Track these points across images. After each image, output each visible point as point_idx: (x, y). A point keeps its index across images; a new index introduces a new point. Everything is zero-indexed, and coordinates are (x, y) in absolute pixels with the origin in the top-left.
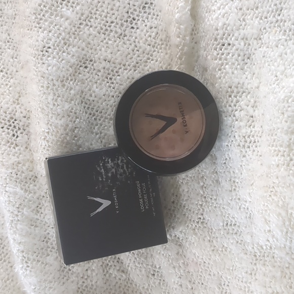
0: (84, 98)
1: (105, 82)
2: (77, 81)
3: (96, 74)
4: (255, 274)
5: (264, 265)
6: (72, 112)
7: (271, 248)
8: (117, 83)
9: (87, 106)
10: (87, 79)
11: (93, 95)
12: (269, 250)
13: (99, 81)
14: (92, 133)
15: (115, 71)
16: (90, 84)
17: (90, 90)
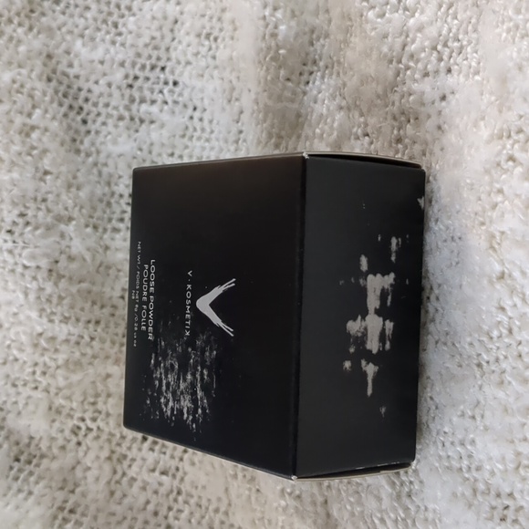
0: (54, 72)
1: (103, 32)
2: (35, 30)
3: (81, 16)
4: (482, 416)
5: (502, 382)
6: (22, 93)
7: (510, 331)
8: (131, 33)
9: (62, 88)
10: (59, 29)
11: (76, 63)
12: (507, 336)
13: (87, 32)
14: (78, 151)
15: (123, 7)
16: (68, 37)
17: (68, 52)
